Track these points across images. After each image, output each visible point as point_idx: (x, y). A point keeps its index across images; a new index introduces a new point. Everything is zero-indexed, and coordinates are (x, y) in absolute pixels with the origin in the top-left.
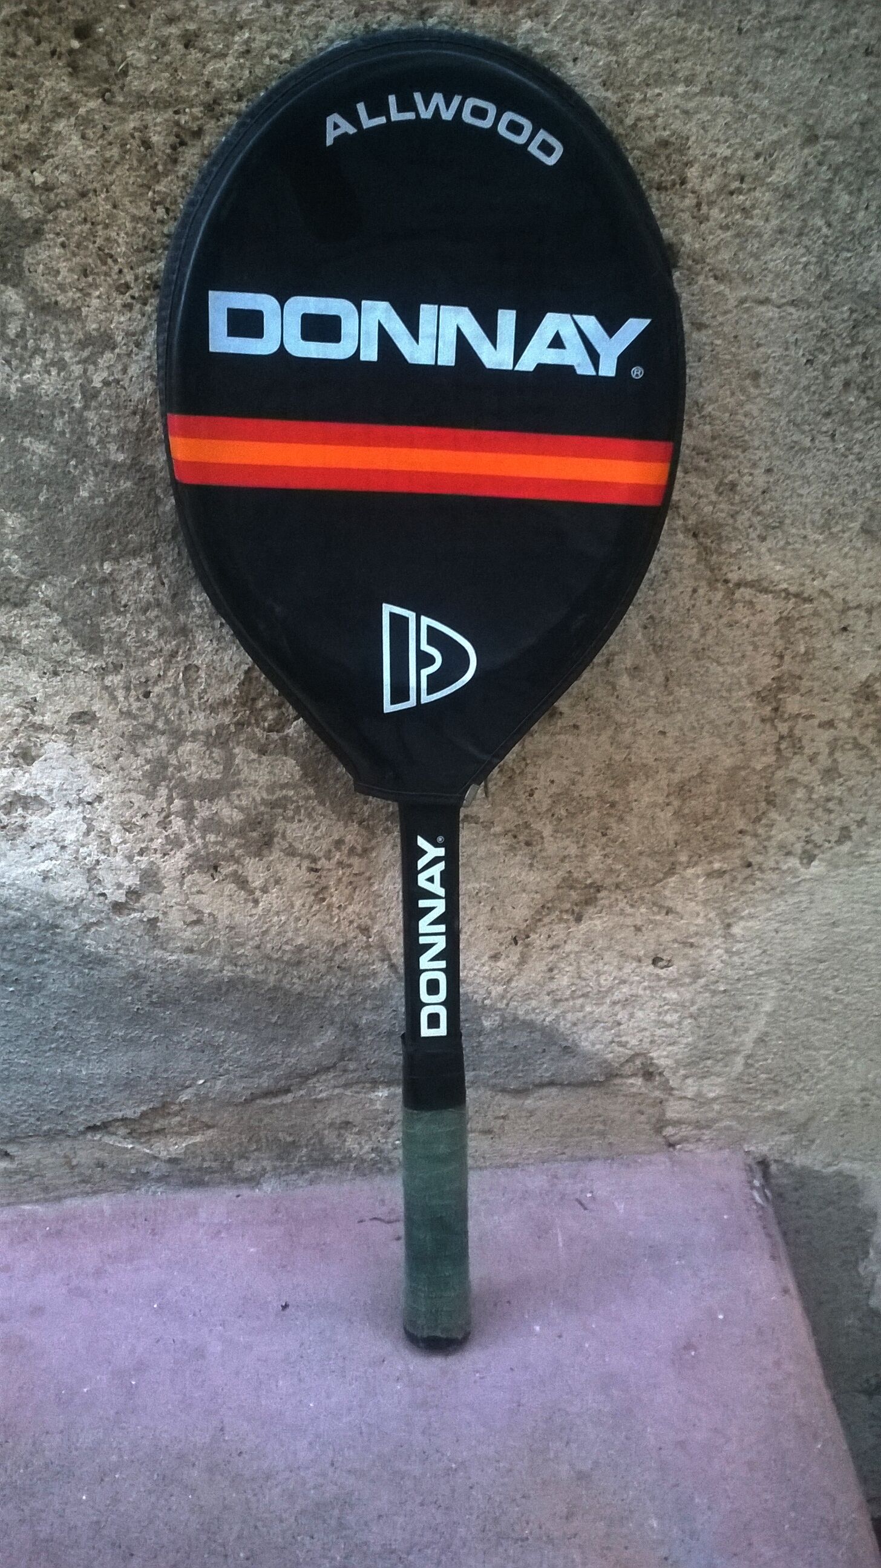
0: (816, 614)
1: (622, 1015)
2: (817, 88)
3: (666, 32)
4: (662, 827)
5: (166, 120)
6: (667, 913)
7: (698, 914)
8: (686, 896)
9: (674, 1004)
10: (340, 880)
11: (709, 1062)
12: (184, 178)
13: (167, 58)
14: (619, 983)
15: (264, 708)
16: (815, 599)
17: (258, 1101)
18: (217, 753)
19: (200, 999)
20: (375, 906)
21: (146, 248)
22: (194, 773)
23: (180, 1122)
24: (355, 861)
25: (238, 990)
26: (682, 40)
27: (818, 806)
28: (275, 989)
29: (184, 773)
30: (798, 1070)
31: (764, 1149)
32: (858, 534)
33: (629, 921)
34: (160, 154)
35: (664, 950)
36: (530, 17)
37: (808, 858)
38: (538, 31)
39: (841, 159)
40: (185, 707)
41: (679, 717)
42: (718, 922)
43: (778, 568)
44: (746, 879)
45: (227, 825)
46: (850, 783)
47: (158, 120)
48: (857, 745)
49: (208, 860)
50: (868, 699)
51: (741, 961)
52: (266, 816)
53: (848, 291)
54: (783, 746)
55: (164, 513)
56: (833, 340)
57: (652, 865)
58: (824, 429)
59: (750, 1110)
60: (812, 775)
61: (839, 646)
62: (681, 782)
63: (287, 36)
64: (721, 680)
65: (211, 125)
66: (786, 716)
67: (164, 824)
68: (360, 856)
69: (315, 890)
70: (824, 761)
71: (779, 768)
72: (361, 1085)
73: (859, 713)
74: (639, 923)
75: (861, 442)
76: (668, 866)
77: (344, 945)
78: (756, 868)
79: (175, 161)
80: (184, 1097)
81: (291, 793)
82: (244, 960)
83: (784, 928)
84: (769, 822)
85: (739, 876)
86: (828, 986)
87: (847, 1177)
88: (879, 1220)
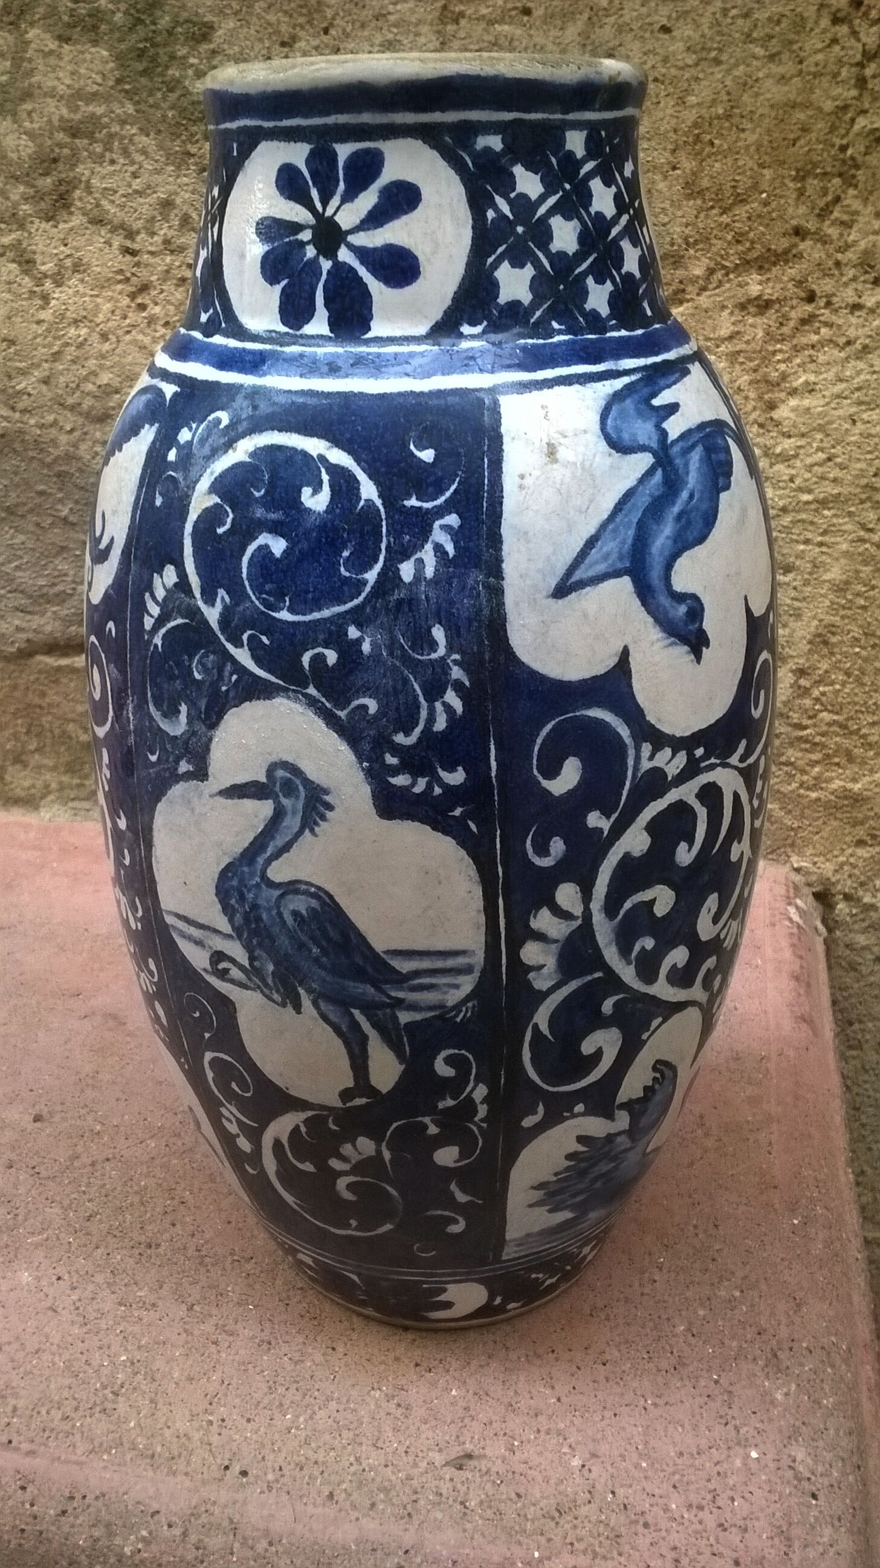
31: (827, 868)
81: (100, 110)
82: (24, 402)
83: (865, 416)
84: (845, 218)
85: (793, 314)
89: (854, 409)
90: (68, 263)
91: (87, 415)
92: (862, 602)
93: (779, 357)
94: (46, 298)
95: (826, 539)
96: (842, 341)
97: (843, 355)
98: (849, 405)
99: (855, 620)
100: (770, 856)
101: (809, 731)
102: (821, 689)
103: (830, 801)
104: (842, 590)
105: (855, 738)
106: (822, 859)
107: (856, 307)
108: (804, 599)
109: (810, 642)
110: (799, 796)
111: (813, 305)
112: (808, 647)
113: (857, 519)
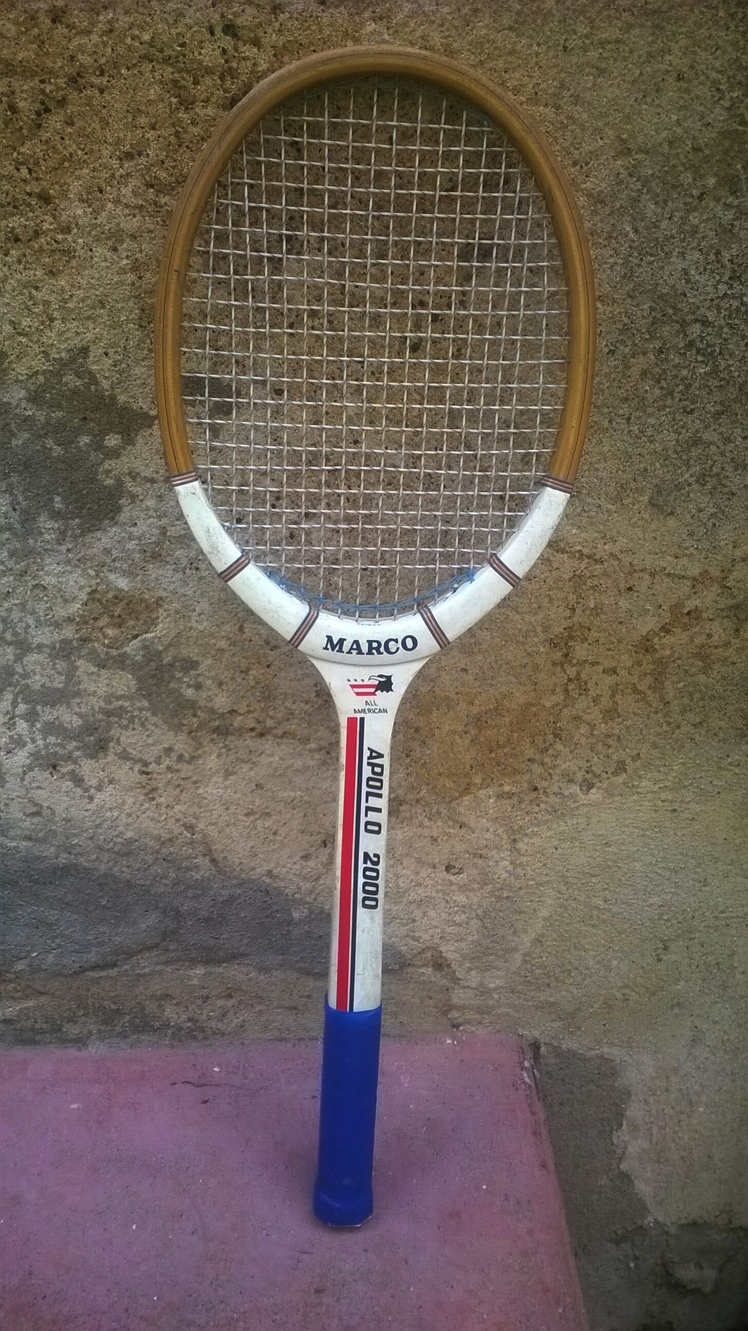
0: (605, 574)
1: (417, 914)
2: (631, 106)
3: (498, 44)
4: (460, 753)
5: (32, 88)
6: (461, 827)
7: (488, 830)
8: (478, 813)
9: (464, 906)
10: (169, 782)
11: (491, 958)
12: (47, 142)
13: (36, 31)
14: (415, 886)
15: (106, 626)
16: (606, 560)
17: (87, 973)
18: (61, 665)
19: (37, 882)
20: (200, 807)
21: (9, 204)
22: (37, 682)
23: (14, 988)
24: (183, 767)
25: (72, 875)
26: (512, 52)
27: (599, 741)
28: (106, 875)
29: (29, 681)
30: (569, 968)
31: (536, 1033)
32: (646, 507)
33: (426, 832)
34: (25, 119)
35: (456, 859)
36: (374, 20)
37: (588, 786)
38: (381, 34)
39: (650, 172)
40: (31, 621)
41: (480, 657)
42: (504, 837)
43: (574, 531)
44: (531, 801)
45: (66, 729)
46: (628, 723)
47: (25, 87)
48: (636, 690)
49: (48, 760)
50: (647, 650)
51: (524, 872)
52: (103, 723)
53: (649, 291)
54: (570, 688)
55: (17, 445)
56: (634, 334)
57: (449, 784)
58: (621, 412)
59: (525, 1000)
60: (595, 715)
61: (624, 603)
62: (479, 714)
63: (148, 19)
64: (519, 626)
65: (73, 96)
66: (574, 662)
67: (10, 724)
68: (189, 763)
69: (145, 791)
70: (605, 702)
71: (567, 706)
72: (181, 963)
73: (639, 664)
74: (435, 835)
75: (653, 426)
76: (463, 786)
77: (170, 840)
78: (541, 792)
79: (39, 126)
80: (19, 966)
81: (127, 704)
82: (78, 849)
83: (562, 846)
84: (554, 753)
85: (526, 798)
86: (598, 897)
87: (607, 1060)
88: (633, 1097)
90: (106, 780)
91: (118, 853)
92: (558, 923)
93: (519, 818)
94: (91, 798)
95: (541, 899)
96: (551, 810)
98: (554, 841)
99: (554, 931)
100: (507, 1029)
101: (529, 978)
102: (536, 960)
103: (539, 1006)
104: (548, 919)
105: (552, 979)
106: (534, 1029)
107: (558, 794)
108: (529, 925)
109: (531, 942)
110: (524, 1004)
111: (537, 793)
112: (530, 944)
113: (557, 890)
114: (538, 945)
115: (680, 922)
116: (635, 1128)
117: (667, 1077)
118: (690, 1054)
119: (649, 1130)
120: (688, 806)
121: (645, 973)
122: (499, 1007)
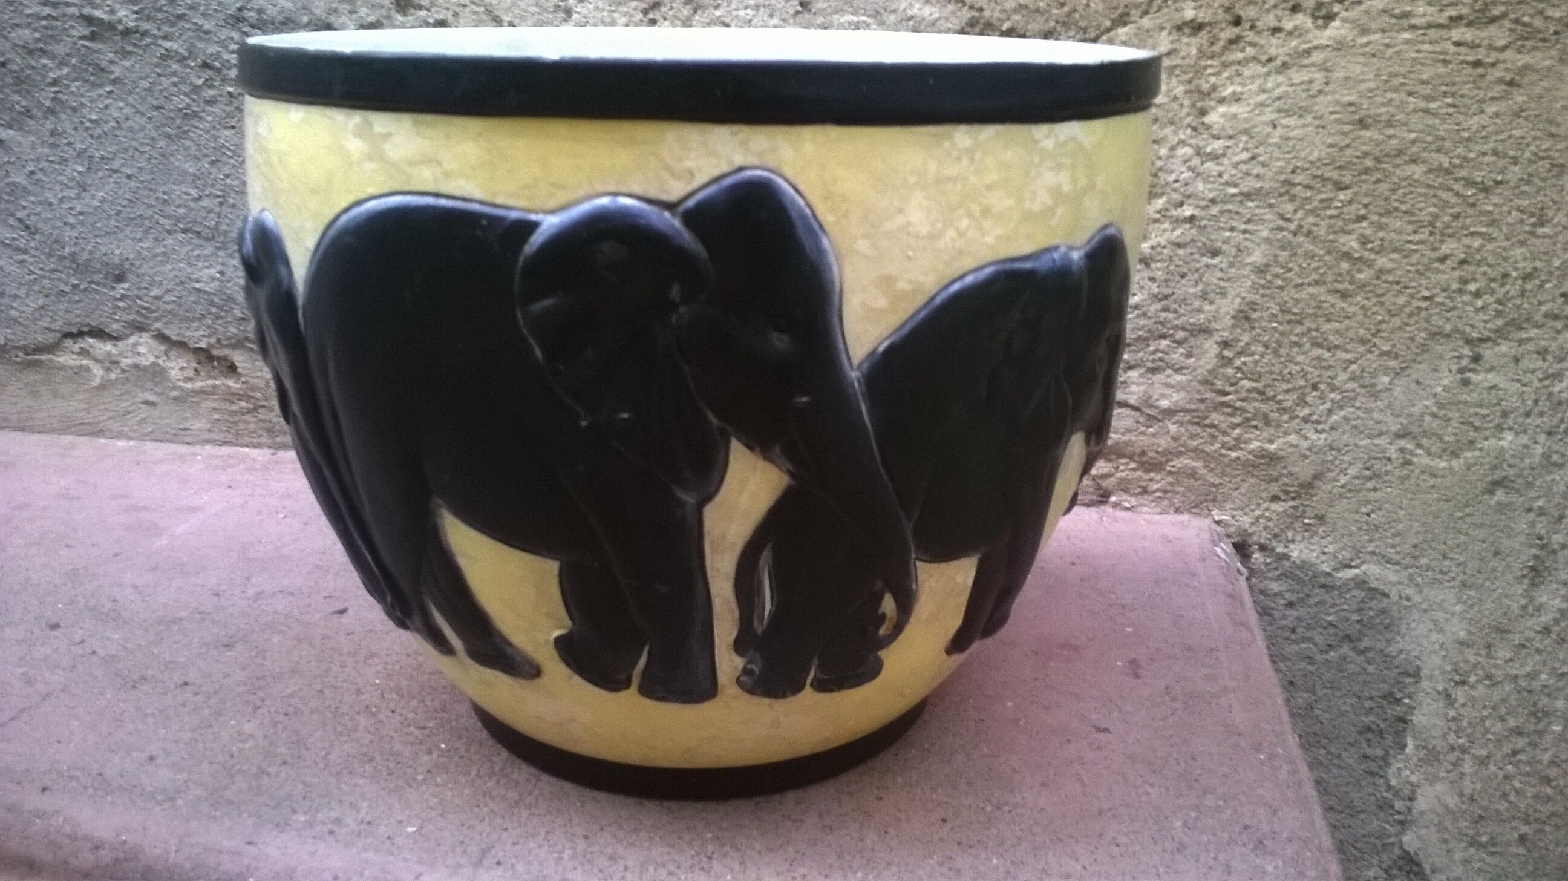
11: (1164, 343)
30: (1302, 383)
31: (1245, 521)
44: (1232, 41)
51: (1219, 169)
59: (1224, 445)
78: (1247, 25)
83: (1284, 122)
85: (1222, 35)
86: (1349, 233)
87: (1376, 593)
88: (1425, 684)
89: (1274, 116)
92: (1280, 282)
93: (1210, 71)
95: (1250, 227)
96: (1264, 58)
97: (1265, 70)
98: (1272, 112)
99: (1274, 298)
100: (1194, 510)
101: (1231, 397)
102: (1243, 359)
103: (1249, 460)
104: (1262, 271)
105: (1272, 403)
106: (1240, 512)
107: (1276, 30)
108: (1229, 279)
109: (1234, 317)
110: (1221, 455)
111: (1239, 28)
112: (1232, 321)
113: (1277, 210)
114: (1247, 326)
115: (1499, 302)
116: (1431, 757)
117: (1489, 647)
118: (1532, 599)
119: (1454, 764)
120: (1501, 57)
121: (1441, 406)
122: (1179, 454)
